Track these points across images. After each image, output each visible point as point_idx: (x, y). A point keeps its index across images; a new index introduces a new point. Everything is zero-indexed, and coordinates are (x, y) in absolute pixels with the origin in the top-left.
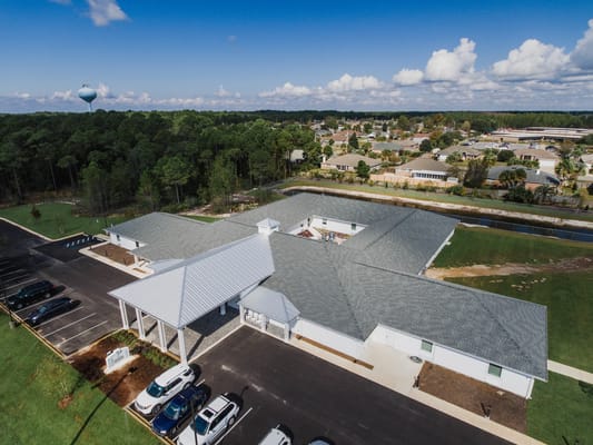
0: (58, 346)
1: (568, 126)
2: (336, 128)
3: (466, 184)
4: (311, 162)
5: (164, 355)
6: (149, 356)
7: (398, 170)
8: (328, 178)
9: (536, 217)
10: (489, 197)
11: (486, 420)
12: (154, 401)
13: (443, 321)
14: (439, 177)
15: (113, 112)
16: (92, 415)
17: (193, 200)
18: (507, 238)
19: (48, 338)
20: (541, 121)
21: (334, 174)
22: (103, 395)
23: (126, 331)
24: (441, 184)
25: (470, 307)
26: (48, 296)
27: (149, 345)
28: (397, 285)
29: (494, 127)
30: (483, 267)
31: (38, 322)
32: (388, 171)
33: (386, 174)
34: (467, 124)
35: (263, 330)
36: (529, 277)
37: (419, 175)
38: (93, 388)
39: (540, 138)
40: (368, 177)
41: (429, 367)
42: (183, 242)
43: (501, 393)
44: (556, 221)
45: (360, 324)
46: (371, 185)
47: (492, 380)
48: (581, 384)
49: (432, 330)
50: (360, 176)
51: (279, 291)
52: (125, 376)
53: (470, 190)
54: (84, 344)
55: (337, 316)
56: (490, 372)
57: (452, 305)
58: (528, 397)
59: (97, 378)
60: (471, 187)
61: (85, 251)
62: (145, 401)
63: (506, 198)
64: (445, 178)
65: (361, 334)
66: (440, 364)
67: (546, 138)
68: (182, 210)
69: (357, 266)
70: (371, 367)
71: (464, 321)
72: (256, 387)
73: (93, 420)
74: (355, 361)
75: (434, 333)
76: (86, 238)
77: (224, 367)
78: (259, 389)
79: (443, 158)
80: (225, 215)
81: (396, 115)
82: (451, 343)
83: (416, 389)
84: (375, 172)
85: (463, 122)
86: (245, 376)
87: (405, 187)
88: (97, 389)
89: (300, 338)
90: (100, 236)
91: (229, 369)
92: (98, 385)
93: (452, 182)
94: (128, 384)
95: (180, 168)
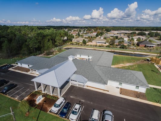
0: (16, 98)
1: (126, 30)
2: (71, 31)
3: (110, 45)
4: (69, 40)
5: (52, 96)
6: (48, 97)
7: (93, 41)
8: (75, 44)
9: (128, 52)
10: (116, 47)
11: (139, 99)
12: (58, 109)
13: (124, 77)
14: (104, 43)
15: (5, 26)
16: (38, 116)
17: (40, 52)
18: (124, 57)
19: (11, 97)
20: (120, 29)
21: (77, 43)
22: (39, 110)
23: (37, 91)
24: (105, 45)
25: (129, 74)
26: (5, 84)
27: (46, 94)
28: (110, 70)
29: (110, 30)
30: (122, 64)
31: (6, 92)
32: (90, 42)
33: (90, 43)
34: (104, 29)
35: (77, 86)
36: (133, 66)
37: (98, 43)
38: (35, 109)
39: (121, 33)
40: (86, 44)
41: (121, 89)
42: (46, 64)
43: (139, 93)
44: (132, 52)
45: (104, 80)
46: (87, 46)
47: (137, 90)
48: (153, 88)
49: (122, 80)
50: (84, 43)
51: (80, 75)
52: (43, 104)
53: (112, 46)
54: (25, 97)
55: (98, 79)
56: (136, 88)
57: (124, 74)
58: (145, 93)
59: (35, 105)
60: (112, 45)
61: (10, 69)
62: (54, 109)
63: (120, 48)
64: (105, 43)
65: (105, 83)
66: (124, 88)
67: (123, 33)
68: (36, 55)
69: (98, 66)
70: (108, 91)
71: (128, 77)
72: (82, 101)
73: (40, 118)
74: (104, 90)
75: (122, 81)
76: (9, 65)
77: (71, 97)
78: (83, 101)
79: (102, 38)
80: (50, 56)
81: (86, 28)
82: (127, 82)
83: (121, 95)
84: (87, 42)
85: (103, 29)
86: (78, 98)
87: (96, 46)
88: (36, 109)
89: (88, 86)
90: (13, 64)
91: (73, 97)
92: (36, 108)
93: (107, 44)
94: (45, 106)
95: (35, 42)
